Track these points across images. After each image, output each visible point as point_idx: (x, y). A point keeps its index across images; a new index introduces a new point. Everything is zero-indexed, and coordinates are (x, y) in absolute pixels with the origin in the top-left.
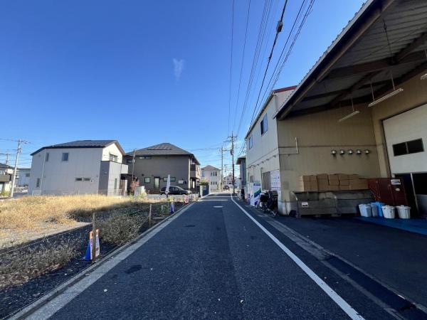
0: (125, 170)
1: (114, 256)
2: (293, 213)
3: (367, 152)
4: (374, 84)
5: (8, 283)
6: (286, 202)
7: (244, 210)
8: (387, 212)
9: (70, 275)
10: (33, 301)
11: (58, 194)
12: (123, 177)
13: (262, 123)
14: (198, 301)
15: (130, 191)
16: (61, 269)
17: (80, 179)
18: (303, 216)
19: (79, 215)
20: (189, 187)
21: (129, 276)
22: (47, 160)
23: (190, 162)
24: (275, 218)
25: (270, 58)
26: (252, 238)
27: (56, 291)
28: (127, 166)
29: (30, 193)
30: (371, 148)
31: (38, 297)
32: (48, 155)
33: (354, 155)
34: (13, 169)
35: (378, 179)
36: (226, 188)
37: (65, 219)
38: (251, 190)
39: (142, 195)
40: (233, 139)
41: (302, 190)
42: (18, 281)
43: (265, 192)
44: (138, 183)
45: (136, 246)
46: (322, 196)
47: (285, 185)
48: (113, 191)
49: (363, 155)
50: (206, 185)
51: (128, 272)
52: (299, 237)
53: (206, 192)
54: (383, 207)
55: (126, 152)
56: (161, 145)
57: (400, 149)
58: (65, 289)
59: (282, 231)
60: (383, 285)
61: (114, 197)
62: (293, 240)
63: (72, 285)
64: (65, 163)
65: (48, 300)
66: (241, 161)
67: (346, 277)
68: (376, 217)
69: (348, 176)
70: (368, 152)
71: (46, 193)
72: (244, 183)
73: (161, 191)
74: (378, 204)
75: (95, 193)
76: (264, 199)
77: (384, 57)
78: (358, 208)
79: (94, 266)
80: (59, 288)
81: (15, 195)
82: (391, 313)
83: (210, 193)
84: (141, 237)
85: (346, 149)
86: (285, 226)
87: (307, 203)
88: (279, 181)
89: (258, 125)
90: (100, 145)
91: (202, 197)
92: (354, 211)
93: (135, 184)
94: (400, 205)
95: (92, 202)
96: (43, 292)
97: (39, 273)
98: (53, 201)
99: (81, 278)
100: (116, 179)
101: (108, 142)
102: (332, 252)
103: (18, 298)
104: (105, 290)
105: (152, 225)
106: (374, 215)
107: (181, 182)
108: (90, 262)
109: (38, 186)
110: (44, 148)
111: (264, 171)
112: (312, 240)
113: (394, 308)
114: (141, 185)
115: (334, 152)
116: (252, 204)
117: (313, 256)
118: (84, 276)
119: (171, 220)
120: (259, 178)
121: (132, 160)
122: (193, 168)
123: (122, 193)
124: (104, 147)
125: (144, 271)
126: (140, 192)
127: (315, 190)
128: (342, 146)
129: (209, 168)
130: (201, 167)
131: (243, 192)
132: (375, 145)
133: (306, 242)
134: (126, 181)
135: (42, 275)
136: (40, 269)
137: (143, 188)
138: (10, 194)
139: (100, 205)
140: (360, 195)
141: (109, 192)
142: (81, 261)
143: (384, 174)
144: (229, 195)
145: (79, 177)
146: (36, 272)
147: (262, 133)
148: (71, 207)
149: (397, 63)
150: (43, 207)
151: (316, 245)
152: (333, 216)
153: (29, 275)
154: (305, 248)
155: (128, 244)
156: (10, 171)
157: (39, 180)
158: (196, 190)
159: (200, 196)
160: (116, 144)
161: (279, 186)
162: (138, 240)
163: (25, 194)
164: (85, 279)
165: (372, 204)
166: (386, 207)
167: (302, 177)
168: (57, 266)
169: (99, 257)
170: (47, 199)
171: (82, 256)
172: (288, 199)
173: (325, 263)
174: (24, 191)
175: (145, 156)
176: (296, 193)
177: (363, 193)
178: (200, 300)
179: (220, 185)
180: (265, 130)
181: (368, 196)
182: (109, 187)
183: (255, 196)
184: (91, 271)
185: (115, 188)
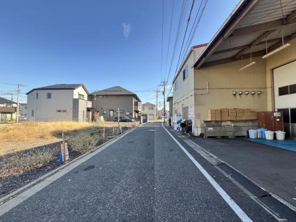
0: (90, 105)
1: (78, 160)
2: (202, 135)
3: (259, 93)
4: (269, 41)
5: (10, 174)
6: (197, 127)
7: (169, 133)
8: (269, 135)
9: (49, 171)
10: (24, 185)
11: (46, 120)
12: (88, 110)
13: (184, 72)
14: (127, 188)
15: (93, 119)
16: (44, 167)
17: (60, 111)
18: (208, 137)
19: (58, 134)
20: (134, 117)
21: (85, 172)
22: (37, 97)
23: (134, 100)
24: (190, 138)
25: (189, 20)
26: (171, 150)
27: (39, 179)
28: (91, 102)
29: (28, 120)
30: (262, 90)
31: (28, 183)
32: (37, 94)
33: (249, 95)
34: (17, 104)
35: (264, 112)
36: (159, 118)
37: (49, 136)
38: (175, 119)
39: (101, 122)
40: (165, 84)
41: (210, 119)
42: (16, 173)
43: (184, 121)
44: (98, 114)
45: (93, 154)
46: (223, 124)
47: (198, 116)
48: (82, 119)
49: (256, 95)
50: (146, 116)
51: (86, 169)
52: (203, 150)
53: (145, 121)
54: (266, 132)
55: (90, 93)
56: (114, 88)
57: (283, 91)
58: (45, 178)
59: (192, 147)
60: (253, 182)
61: (83, 123)
62: (198, 152)
63: (49, 176)
64: (49, 100)
65: (34, 185)
66: (170, 99)
67: (229, 176)
68: (260, 139)
69: (243, 110)
71: (38, 120)
72: (171, 115)
73: (116, 120)
74: (262, 129)
75: (70, 120)
76: (183, 125)
77: (278, 18)
78: (248, 132)
79: (64, 165)
80: (41, 178)
81: (20, 121)
82: (254, 199)
83: (148, 121)
84: (98, 149)
85: (244, 90)
86: (195, 143)
87: (212, 129)
88: (193, 113)
89: (182, 73)
90: (72, 88)
91: (142, 124)
92: (245, 134)
93: (96, 115)
94: (278, 131)
95: (68, 126)
96: (31, 180)
97: (29, 169)
98: (42, 125)
99: (56, 172)
100: (84, 111)
101: (77, 86)
102: (222, 160)
103: (15, 183)
104: (70, 180)
105: (106, 141)
106: (259, 137)
107: (128, 113)
108: (62, 163)
109: (33, 115)
110: (34, 90)
111: (184, 106)
112: (211, 152)
113: (256, 196)
114: (100, 115)
115: (234, 93)
116: (176, 129)
117: (210, 163)
118: (58, 171)
119: (119, 138)
120: (180, 111)
121: (94, 98)
122: (136, 104)
123: (88, 121)
124: (74, 89)
125: (96, 169)
126: (100, 120)
127: (219, 120)
128: (241, 88)
129: (148, 104)
130: (142, 103)
131: (170, 121)
132: (266, 88)
133: (207, 153)
134: (91, 112)
135: (31, 170)
136: (30, 166)
137: (102, 118)
138: (16, 120)
139: (73, 128)
140: (251, 124)
141: (79, 119)
142: (56, 163)
143: (270, 109)
144: (161, 123)
145: (59, 109)
146: (28, 168)
147: (184, 78)
148: (53, 129)
149: (287, 23)
150: (36, 129)
151: (213, 155)
152: (230, 137)
153: (23, 170)
154: (205, 158)
155: (88, 153)
156: (15, 105)
157: (33, 111)
158: (139, 119)
159: (141, 123)
160: (82, 87)
161: (194, 116)
162: (95, 150)
163: (25, 120)
164: (58, 173)
165: (259, 130)
166: (268, 132)
167: (210, 110)
168: (41, 165)
169: (68, 160)
170: (39, 124)
171: (58, 159)
172: (199, 125)
173: (217, 167)
174: (25, 119)
175: (103, 96)
176: (205, 122)
177: (253, 122)
178: (128, 187)
179: (155, 116)
180: (186, 76)
181: (256, 124)
182: (79, 116)
183: (178, 123)
184: (63, 168)
185: (84, 117)
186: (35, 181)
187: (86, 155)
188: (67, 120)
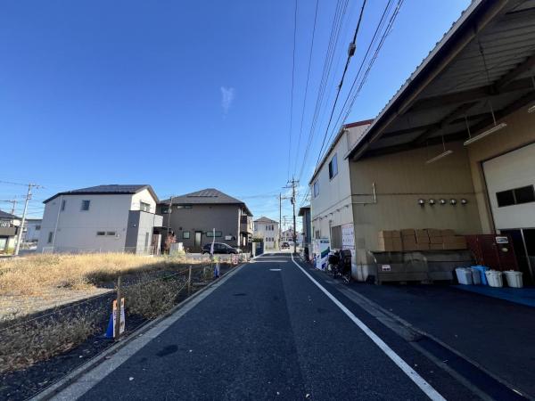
0: (159, 222)
1: (143, 333)
2: (371, 279)
3: (464, 201)
4: (470, 118)
5: (7, 367)
6: (361, 264)
8: (493, 278)
9: (87, 358)
10: (38, 392)
11: (75, 252)
12: (156, 231)
13: (330, 165)
14: (250, 394)
15: (164, 249)
16: (76, 349)
17: (102, 234)
18: (384, 283)
19: (99, 279)
20: (239, 244)
21: (161, 359)
22: (63, 209)
23: (240, 213)
24: (348, 285)
25: (340, 86)
26: (320, 311)
27: (67, 378)
28: (161, 217)
29: (39, 251)
30: (468, 197)
31: (45, 386)
32: (64, 203)
33: (448, 206)
34: (20, 219)
35: (479, 236)
36: (285, 245)
37: (81, 284)
38: (317, 249)
39: (179, 254)
40: (294, 184)
41: (383, 249)
42: (20, 366)
43: (335, 251)
44: (174, 238)
45: (171, 320)
46: (408, 257)
47: (360, 243)
48: (143, 248)
49: (459, 206)
50: (260, 241)
51: (161, 354)
52: (379, 310)
53: (259, 251)
54: (487, 272)
55: (161, 200)
56: (205, 191)
57: (506, 199)
58: (80, 375)
59: (358, 303)
60: (492, 375)
61: (144, 257)
62: (372, 314)
63: (88, 370)
64: (85, 213)
65: (57, 391)
66: (305, 212)
67: (442, 364)
68: (477, 285)
69: (441, 232)
70: (466, 202)
71: (60, 250)
72: (307, 240)
73: (206, 249)
74: (480, 268)
75: (120, 251)
76: (333, 260)
77: (481, 86)
78: (454, 273)
79: (117, 346)
80: (71, 376)
81: (22, 253)
83: (265, 252)
84: (178, 309)
85: (437, 197)
86: (361, 296)
87: (388, 267)
88: (352, 238)
89: (326, 167)
90: (129, 191)
91: (255, 257)
92: (450, 276)
93: (170, 240)
94: (509, 270)
95: (117, 263)
96: (52, 380)
97: (47, 354)
98: (67, 260)
99: (100, 362)
100: (147, 234)
101: (139, 188)
102: (423, 330)
103: (19, 388)
104: (131, 379)
105: (192, 293)
106: (475, 282)
107: (228, 238)
108: (112, 341)
109: (50, 241)
110: (60, 194)
111: (333, 225)
112: (397, 315)
114: (178, 241)
115: (421, 202)
116: (319, 266)
117: (399, 337)
118: (105, 359)
119: (215, 286)
120: (326, 234)
121: (167, 209)
122: (244, 221)
123: (154, 252)
124: (134, 193)
125: (181, 353)
126: (176, 250)
127: (399, 249)
128: (431, 194)
129: (263, 221)
130: (254, 219)
131: (307, 251)
132: (474, 193)
133: (390, 317)
134: (160, 236)
135: (50, 357)
136: (48, 349)
137: (180, 246)
138: (15, 251)
139: (127, 267)
140: (457, 257)
141: (138, 248)
142: (100, 340)
143: (486, 230)
144: (289, 254)
145: (102, 230)
146: (43, 353)
147: (331, 176)
148: (89, 269)
149: (497, 93)
150: (56, 268)
151: (402, 321)
152: (423, 283)
153: (34, 357)
154: (388, 326)
155: (160, 317)
156: (16, 223)
157: (51, 234)
158: (247, 248)
159: (252, 256)
160: (148, 189)
161: (353, 243)
162: (174, 312)
163: (33, 251)
164: (105, 363)
165: (473, 269)
166: (490, 272)
167: (382, 232)
168: (70, 345)
169: (124, 334)
170: (61, 258)
171: (103, 333)
172: (364, 260)
173: (415, 345)
174: (33, 248)
175: (184, 205)
176: (374, 253)
177: (461, 254)
178: (253, 392)
179: (277, 242)
180: (334, 172)
181: (467, 257)
182: (138, 243)
183: (323, 256)
184: (114, 352)
185: (146, 245)
186: (60, 383)
187: (156, 323)
188: (114, 251)
